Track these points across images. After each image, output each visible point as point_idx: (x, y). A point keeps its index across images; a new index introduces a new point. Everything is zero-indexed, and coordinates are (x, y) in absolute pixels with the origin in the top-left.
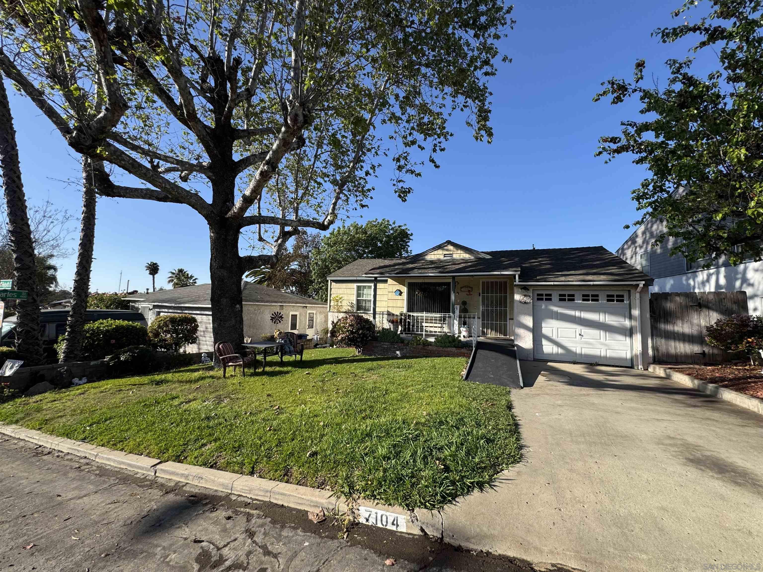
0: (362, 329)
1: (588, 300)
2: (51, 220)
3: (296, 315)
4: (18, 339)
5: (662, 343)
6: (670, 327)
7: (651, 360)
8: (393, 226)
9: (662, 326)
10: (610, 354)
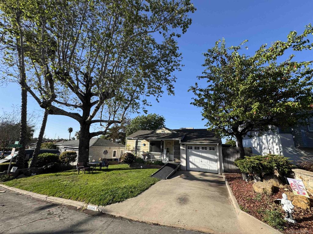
0: (129, 158)
1: (204, 149)
2: (34, 117)
3: (116, 151)
4: (17, 160)
5: (226, 165)
6: (229, 159)
7: (223, 171)
8: (158, 116)
9: (226, 159)
10: (211, 168)
